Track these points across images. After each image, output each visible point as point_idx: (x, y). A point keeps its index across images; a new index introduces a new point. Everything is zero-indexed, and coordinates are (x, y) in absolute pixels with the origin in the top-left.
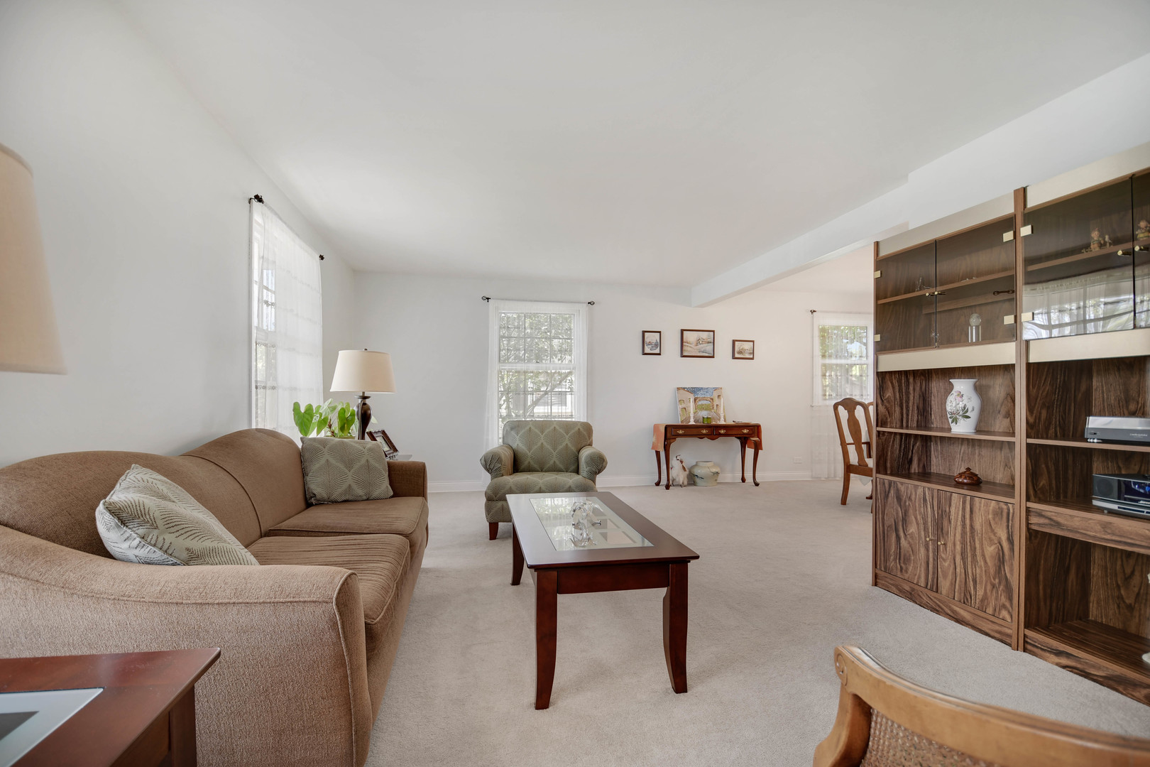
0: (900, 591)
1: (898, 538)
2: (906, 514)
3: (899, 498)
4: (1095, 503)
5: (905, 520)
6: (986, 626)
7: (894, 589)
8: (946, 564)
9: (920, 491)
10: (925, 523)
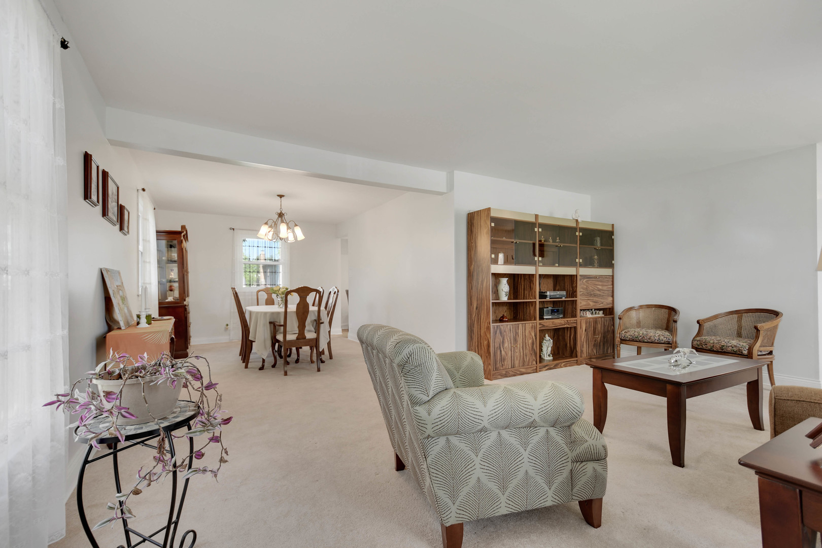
0: (501, 376)
1: (501, 351)
2: (503, 339)
3: (501, 333)
4: (545, 317)
5: (503, 342)
6: (529, 371)
7: (499, 377)
8: (517, 354)
9: (509, 326)
10: (511, 340)
